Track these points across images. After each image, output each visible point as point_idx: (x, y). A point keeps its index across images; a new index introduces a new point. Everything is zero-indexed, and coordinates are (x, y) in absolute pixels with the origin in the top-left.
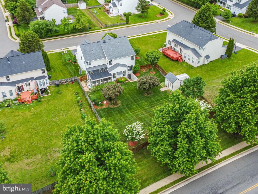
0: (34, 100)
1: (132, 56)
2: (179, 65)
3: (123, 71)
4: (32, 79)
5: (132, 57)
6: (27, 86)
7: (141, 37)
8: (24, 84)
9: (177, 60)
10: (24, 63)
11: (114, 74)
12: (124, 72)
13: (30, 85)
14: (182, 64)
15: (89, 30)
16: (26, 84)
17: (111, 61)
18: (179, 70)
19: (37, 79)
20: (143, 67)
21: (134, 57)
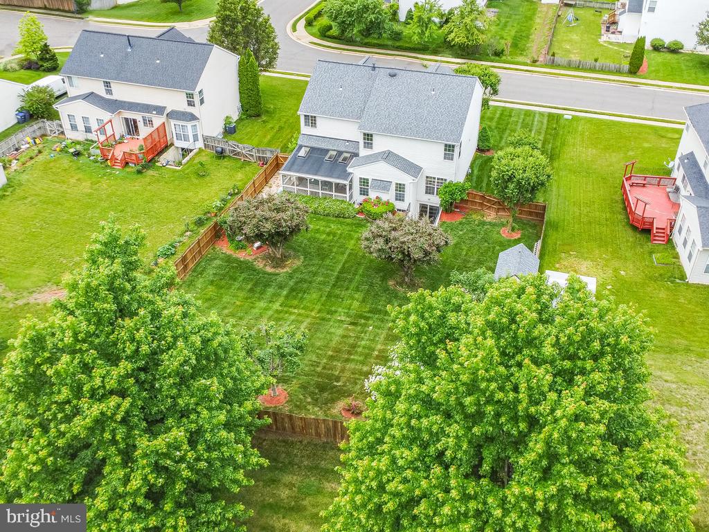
0: (134, 165)
1: (446, 145)
2: (639, 250)
3: (397, 184)
4: (160, 110)
5: (445, 150)
6: (145, 124)
7: (625, 124)
8: (138, 117)
9: (644, 229)
10: (158, 62)
11: (364, 182)
12: (400, 188)
13: (152, 124)
14: (651, 253)
15: (493, 57)
16: (144, 120)
17: (372, 135)
18: (615, 263)
19: (172, 115)
20: (489, 201)
21: (453, 151)
